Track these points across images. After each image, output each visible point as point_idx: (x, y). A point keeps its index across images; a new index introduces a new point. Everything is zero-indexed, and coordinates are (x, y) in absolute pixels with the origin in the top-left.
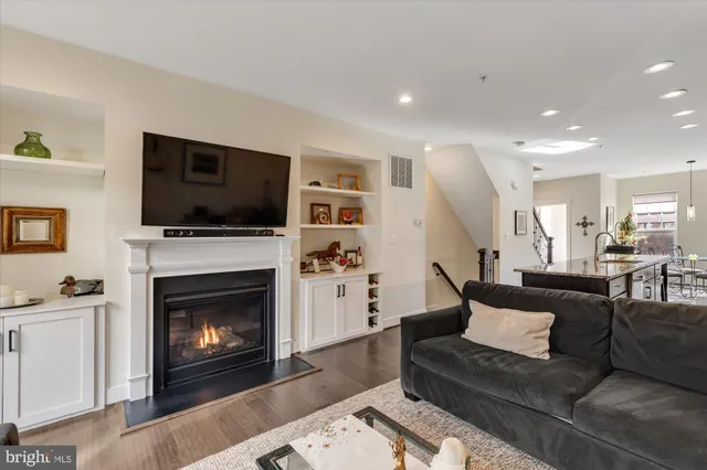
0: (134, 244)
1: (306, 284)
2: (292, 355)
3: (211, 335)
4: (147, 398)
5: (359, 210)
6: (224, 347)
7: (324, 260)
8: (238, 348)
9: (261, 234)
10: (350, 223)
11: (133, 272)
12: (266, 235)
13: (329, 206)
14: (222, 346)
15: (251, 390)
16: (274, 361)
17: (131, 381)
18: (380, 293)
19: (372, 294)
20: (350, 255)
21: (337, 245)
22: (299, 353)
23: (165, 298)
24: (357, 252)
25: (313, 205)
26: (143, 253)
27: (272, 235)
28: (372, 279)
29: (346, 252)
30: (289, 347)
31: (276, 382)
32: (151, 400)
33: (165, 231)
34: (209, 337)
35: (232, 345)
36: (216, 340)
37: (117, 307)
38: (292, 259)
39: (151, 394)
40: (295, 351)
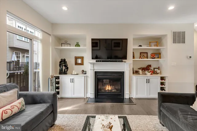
0: (91, 63)
1: (135, 77)
2: (130, 98)
3: (109, 87)
4: (93, 98)
5: (160, 54)
6: (111, 91)
7: (145, 71)
8: (114, 92)
9: (119, 61)
10: (154, 58)
11: (91, 70)
12: (120, 62)
13: (147, 53)
14: (111, 90)
15: (113, 103)
16: (124, 98)
17: (90, 93)
18: (166, 84)
19: (162, 84)
20: (155, 70)
21: (150, 66)
22: (132, 98)
23: (97, 76)
24: (159, 68)
25: (141, 53)
26: (92, 65)
27: (122, 62)
28: (162, 78)
29: (154, 69)
30: (128, 95)
31: (125, 103)
32: (94, 99)
33: (96, 61)
34: (108, 88)
35: (114, 91)
36: (110, 89)
37: (88, 77)
38: (129, 69)
39: (94, 97)
40: (131, 97)
